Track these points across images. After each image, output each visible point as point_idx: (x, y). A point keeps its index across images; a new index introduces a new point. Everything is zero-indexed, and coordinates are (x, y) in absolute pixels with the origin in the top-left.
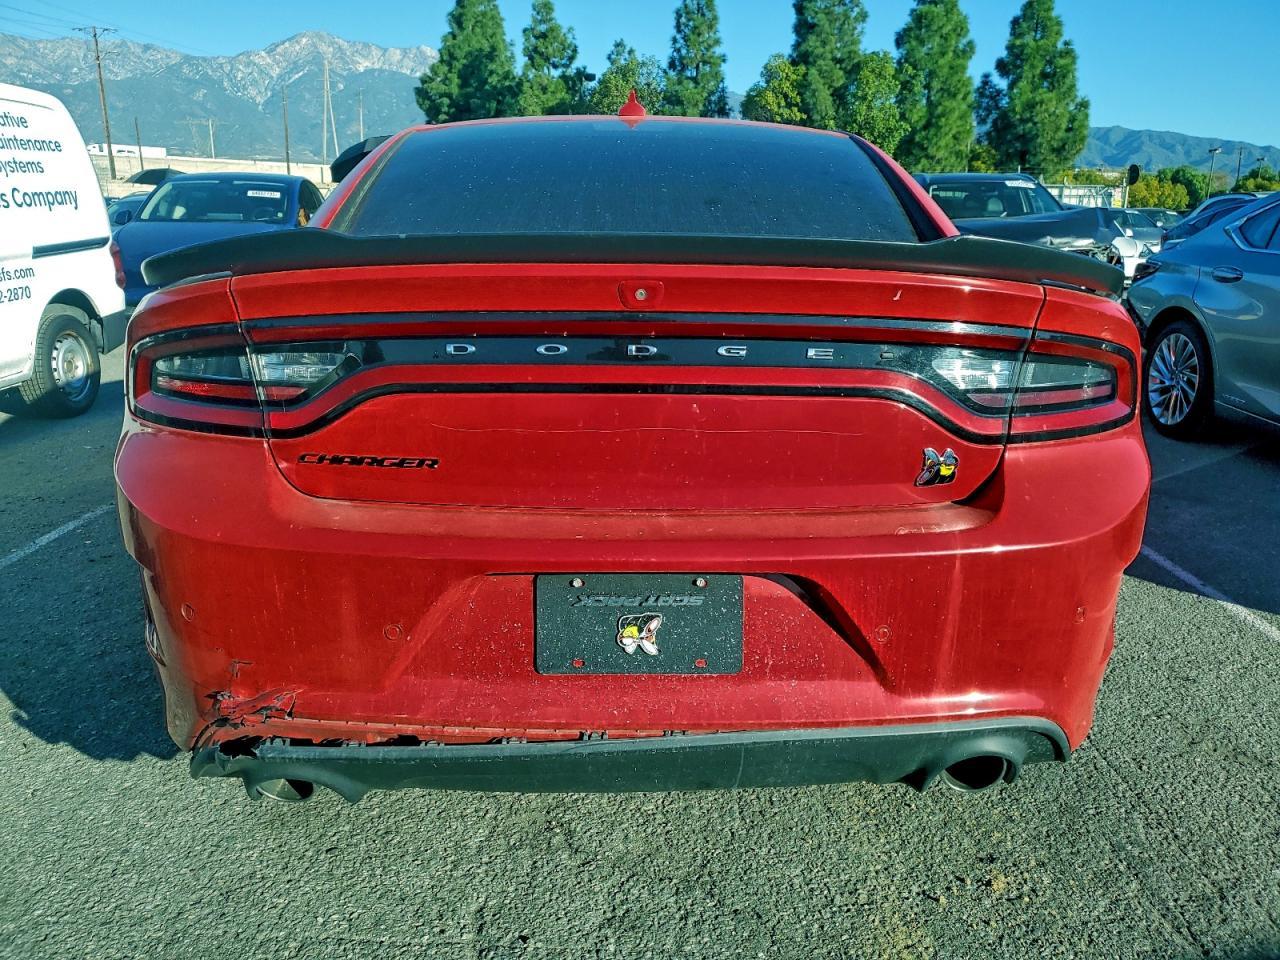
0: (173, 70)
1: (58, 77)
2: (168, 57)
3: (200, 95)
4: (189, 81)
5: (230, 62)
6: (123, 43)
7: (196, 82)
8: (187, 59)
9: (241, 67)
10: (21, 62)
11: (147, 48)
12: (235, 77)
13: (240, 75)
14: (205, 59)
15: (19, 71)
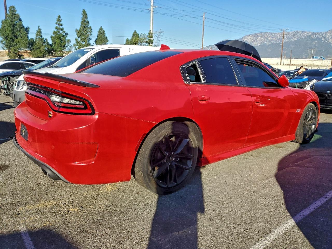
0: (309, 37)
1: (279, 41)
2: (308, 34)
3: (314, 43)
4: (312, 39)
5: (325, 33)
6: (297, 32)
7: (314, 39)
8: (313, 34)
9: (328, 34)
10: (272, 39)
11: (303, 32)
12: (326, 37)
13: (328, 36)
14: (318, 33)
15: (271, 41)
